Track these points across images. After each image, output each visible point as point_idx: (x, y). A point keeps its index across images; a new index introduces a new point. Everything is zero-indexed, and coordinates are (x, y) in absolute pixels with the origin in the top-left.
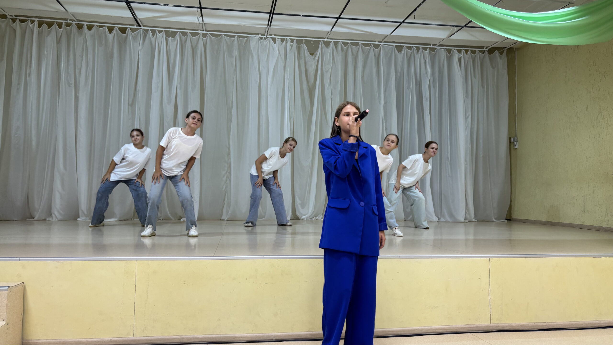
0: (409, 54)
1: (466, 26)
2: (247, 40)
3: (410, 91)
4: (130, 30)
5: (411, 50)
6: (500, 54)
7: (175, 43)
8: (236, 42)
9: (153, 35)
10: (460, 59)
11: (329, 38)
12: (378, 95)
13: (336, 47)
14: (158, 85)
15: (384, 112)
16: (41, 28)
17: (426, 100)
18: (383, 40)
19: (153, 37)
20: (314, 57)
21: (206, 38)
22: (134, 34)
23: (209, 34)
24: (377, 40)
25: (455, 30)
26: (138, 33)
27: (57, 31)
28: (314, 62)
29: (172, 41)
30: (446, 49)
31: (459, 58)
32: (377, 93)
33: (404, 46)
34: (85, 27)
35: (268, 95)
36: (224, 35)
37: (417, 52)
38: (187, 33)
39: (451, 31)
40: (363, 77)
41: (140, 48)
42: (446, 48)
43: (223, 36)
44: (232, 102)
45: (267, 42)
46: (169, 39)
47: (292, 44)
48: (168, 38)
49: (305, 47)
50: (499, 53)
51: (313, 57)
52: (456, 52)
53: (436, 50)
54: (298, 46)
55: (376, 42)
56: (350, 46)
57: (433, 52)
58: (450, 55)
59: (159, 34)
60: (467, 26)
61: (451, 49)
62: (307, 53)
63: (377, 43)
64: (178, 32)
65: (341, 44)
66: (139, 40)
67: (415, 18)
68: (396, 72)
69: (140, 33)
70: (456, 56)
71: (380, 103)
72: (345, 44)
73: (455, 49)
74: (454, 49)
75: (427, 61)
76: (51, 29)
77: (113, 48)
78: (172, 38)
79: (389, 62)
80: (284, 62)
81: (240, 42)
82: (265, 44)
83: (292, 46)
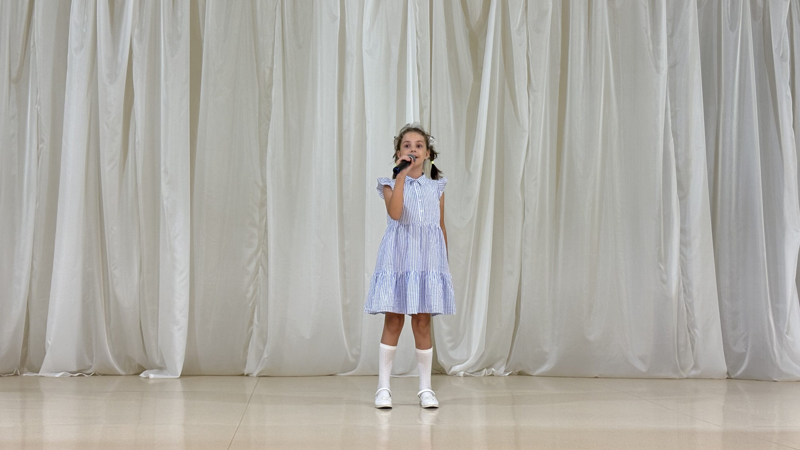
3: (738, 35)
12: (651, 46)
14: (84, 30)
15: (670, 90)
17: (782, 57)
32: (650, 41)
35: (364, 52)
44: (271, 70)
71: (657, 67)
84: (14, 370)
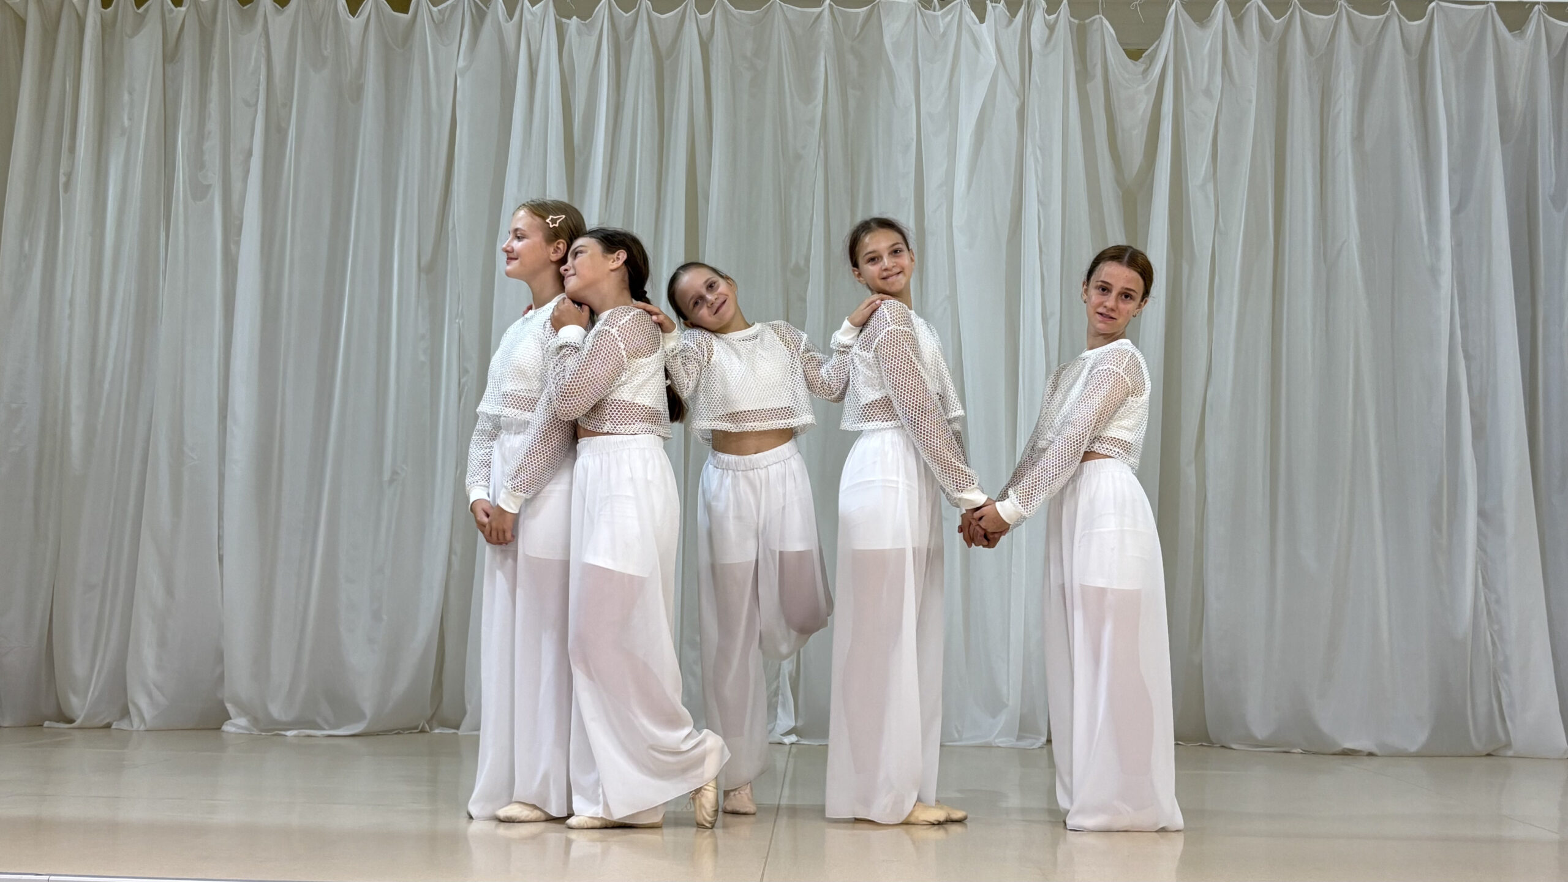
2: (870, 14)
7: (594, 39)
8: (827, 23)
9: (511, 15)
13: (1239, 22)
16: (109, 6)
19: (508, 22)
20: (1143, 67)
21: (710, 13)
22: (439, 10)
26: (454, 8)
27: (166, 12)
28: (1142, 88)
29: (579, 33)
33: (1534, 4)
35: (955, 229)
40: (1358, 138)
41: (461, 63)
45: (950, 17)
46: (568, 24)
47: (1052, 22)
48: (564, 20)
49: (1105, 30)
51: (1140, 65)
54: (1079, 26)
59: (533, 6)
62: (1116, 55)
65: (1259, 9)
66: (458, 33)
68: (1504, 110)
69: (461, 9)
72: (1278, 7)
77: (361, 71)
78: (582, 20)
79: (1471, 76)
80: (1018, 96)
81: (840, 23)
82: (941, 25)
83: (1051, 28)
84: (419, 725)
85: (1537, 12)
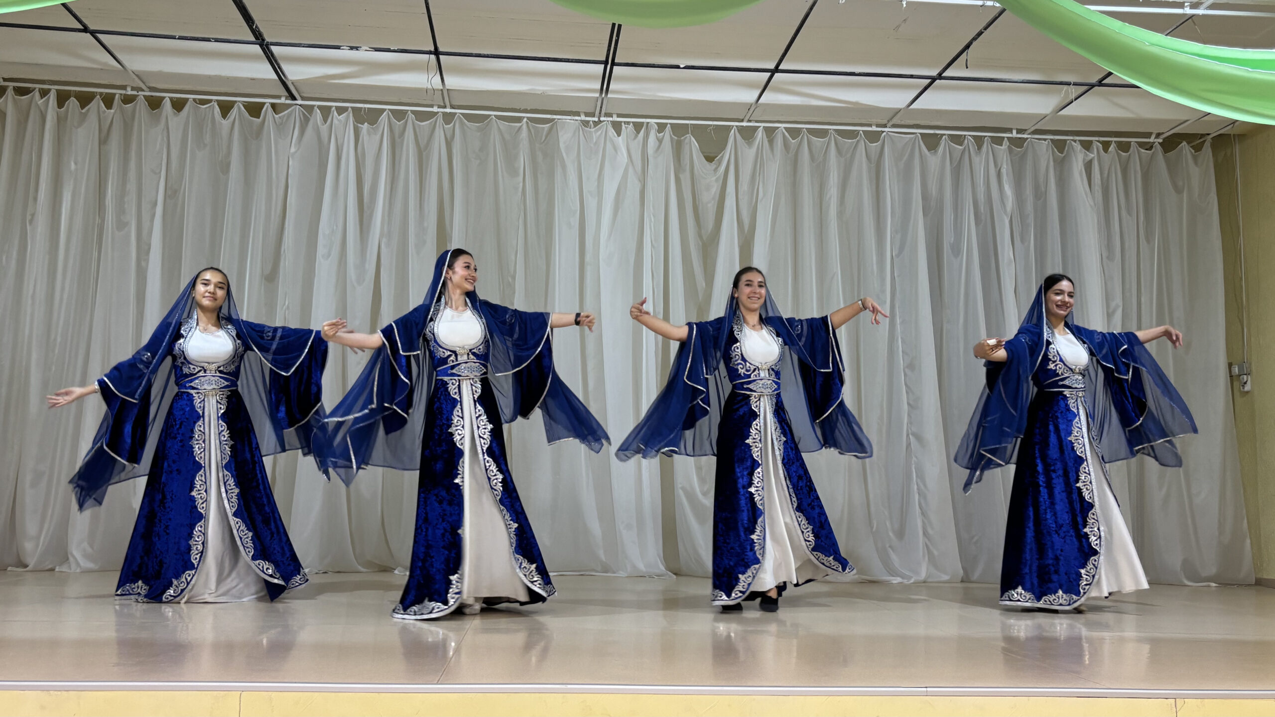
0: (957, 155)
1: (1100, 83)
2: (551, 129)
4: (270, 109)
5: (961, 145)
6: (1193, 151)
7: (378, 137)
8: (524, 133)
9: (325, 120)
10: (1088, 166)
11: (753, 120)
13: (771, 142)
14: (333, 238)
16: (63, 107)
18: (888, 121)
19: (323, 125)
20: (714, 167)
21: (452, 124)
22: (280, 117)
23: (459, 116)
24: (874, 121)
25: (1072, 93)
26: (289, 115)
27: (101, 113)
28: (714, 178)
29: (369, 133)
30: (1051, 140)
31: (1086, 161)
33: (943, 135)
34: (167, 105)
35: (601, 262)
36: (495, 116)
37: (978, 149)
38: (407, 113)
39: (1062, 96)
40: (840, 213)
41: (293, 150)
42: (1052, 137)
43: (492, 118)
45: (600, 132)
46: (362, 128)
47: (661, 138)
48: (359, 125)
49: (692, 144)
50: (1191, 147)
51: (713, 165)
52: (1078, 147)
53: (1026, 143)
54: (677, 140)
55: (870, 125)
56: (806, 137)
57: (1018, 148)
58: (1063, 155)
59: (339, 115)
60: (1103, 82)
61: (1065, 141)
62: (698, 159)
63: (874, 128)
64: (385, 110)
65: (783, 133)
66: (292, 131)
67: (967, 68)
68: (925, 197)
69: (294, 116)
70: (1078, 158)
72: (794, 133)
73: (1075, 141)
74: (1072, 140)
75: (1004, 171)
76: (88, 110)
77: (229, 153)
78: (370, 125)
79: (906, 176)
80: (640, 181)
81: (533, 134)
82: (594, 137)
83: (660, 141)
85: (944, 141)
